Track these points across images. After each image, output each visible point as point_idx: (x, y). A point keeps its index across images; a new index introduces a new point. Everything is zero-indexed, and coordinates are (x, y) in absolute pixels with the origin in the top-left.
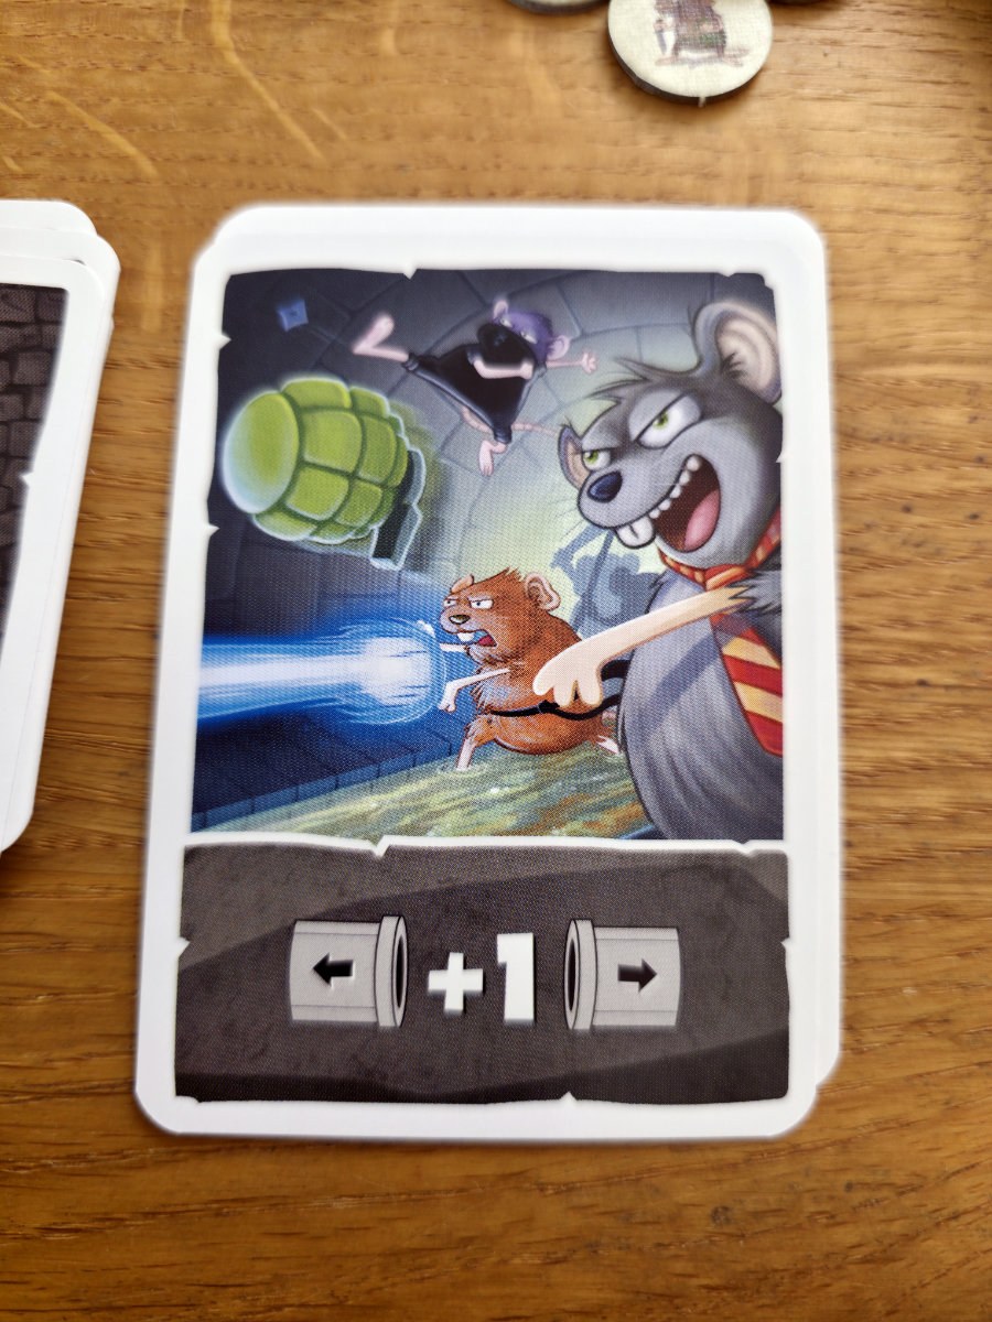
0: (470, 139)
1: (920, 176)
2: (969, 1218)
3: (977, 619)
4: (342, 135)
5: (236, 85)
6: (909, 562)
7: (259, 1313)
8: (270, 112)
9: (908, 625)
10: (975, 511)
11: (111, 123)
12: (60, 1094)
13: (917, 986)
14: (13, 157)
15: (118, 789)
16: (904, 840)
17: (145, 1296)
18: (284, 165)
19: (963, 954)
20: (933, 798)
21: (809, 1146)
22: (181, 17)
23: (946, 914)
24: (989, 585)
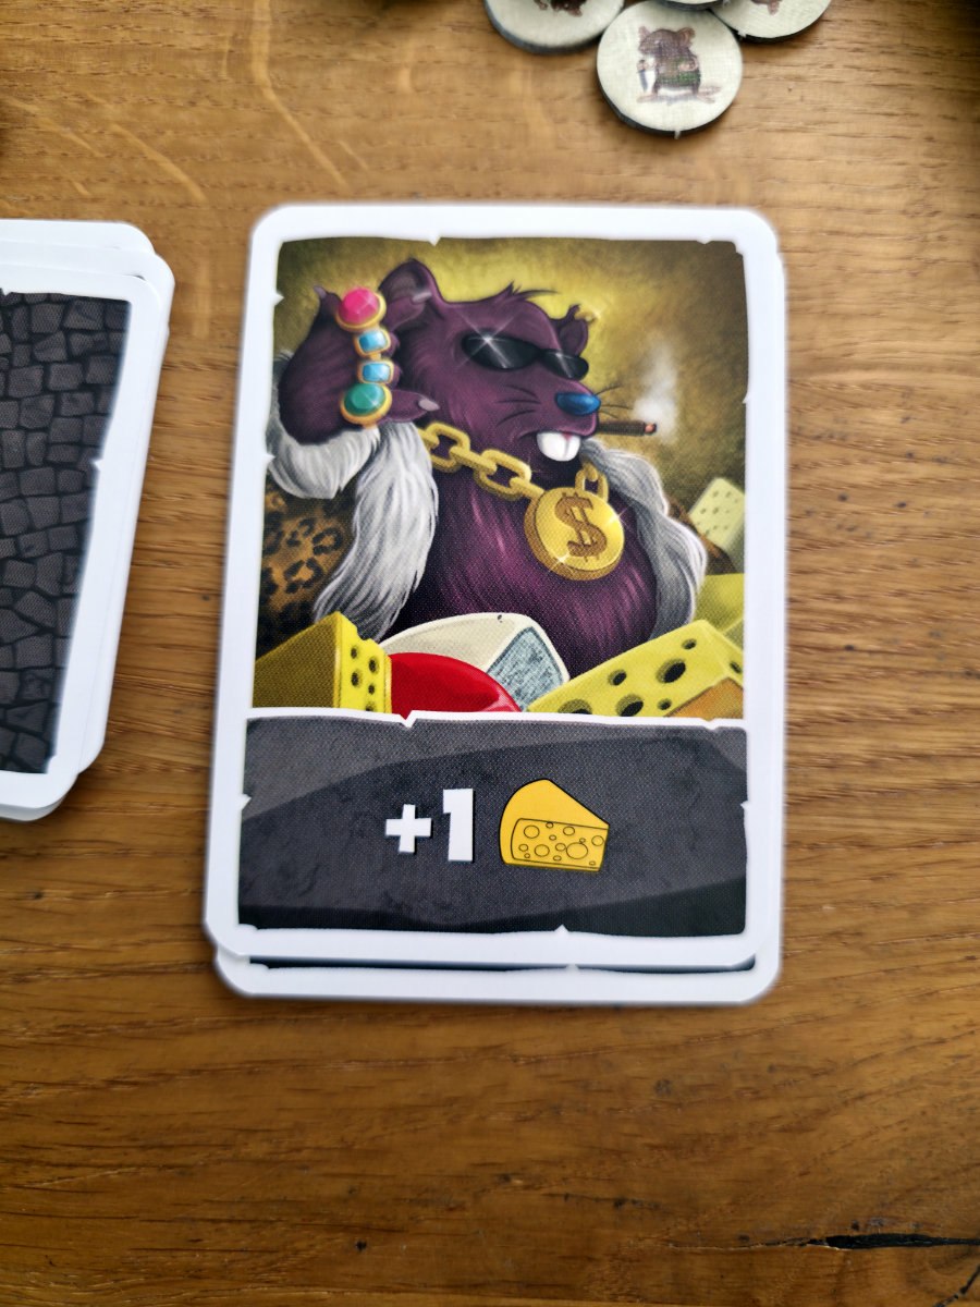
1: (869, 201)
2: (873, 1099)
3: (901, 594)
4: (364, 165)
5: (273, 120)
6: (842, 544)
8: (302, 144)
9: (840, 598)
10: (902, 500)
11: (166, 153)
12: (123, 972)
13: (834, 904)
14: (83, 183)
15: (174, 725)
17: (191, 1137)
19: (875, 879)
20: (857, 745)
21: (738, 1033)
22: (225, 57)
23: (864, 844)
24: (913, 564)
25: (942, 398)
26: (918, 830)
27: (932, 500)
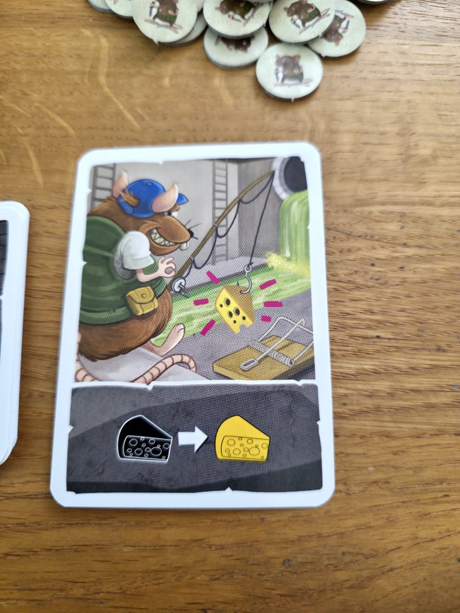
0: (197, 119)
1: (381, 129)
3: (403, 310)
4: (147, 118)
6: (373, 287)
7: (90, 595)
8: (119, 110)
9: (372, 313)
10: (402, 266)
12: (16, 497)
13: (374, 466)
14: (21, 128)
15: (46, 374)
16: (369, 403)
17: (44, 585)
18: (124, 130)
19: (395, 454)
20: (383, 385)
21: (326, 535)
22: (87, 74)
23: (388, 436)
24: (408, 296)
25: (420, 218)
26: (415, 428)
27: (417, 265)
